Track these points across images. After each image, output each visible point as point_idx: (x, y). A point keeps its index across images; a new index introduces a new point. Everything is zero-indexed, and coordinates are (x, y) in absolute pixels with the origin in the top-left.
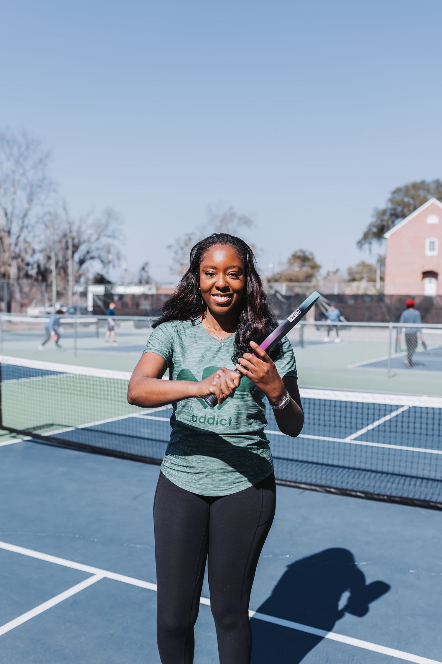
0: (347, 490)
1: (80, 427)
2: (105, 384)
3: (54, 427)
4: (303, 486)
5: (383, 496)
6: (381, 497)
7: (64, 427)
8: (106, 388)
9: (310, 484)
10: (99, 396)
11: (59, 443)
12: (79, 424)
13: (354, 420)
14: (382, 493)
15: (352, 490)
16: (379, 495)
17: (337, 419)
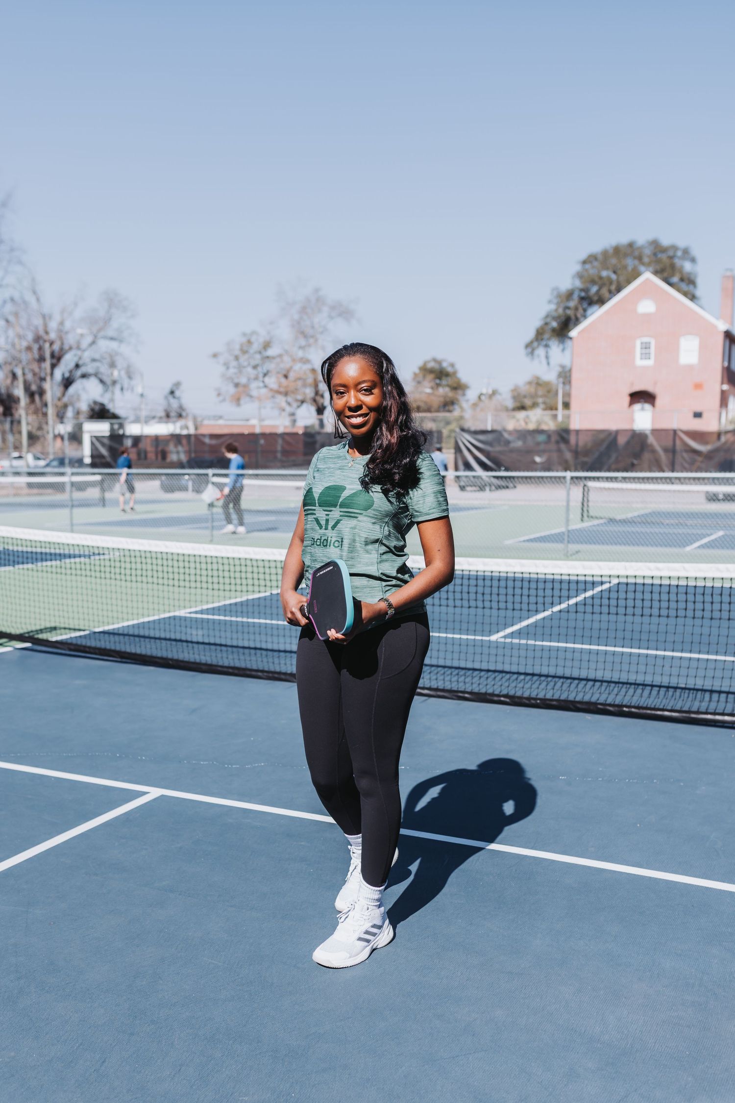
0: (486, 694)
1: (97, 630)
2: (138, 560)
3: (58, 631)
4: (426, 692)
5: (535, 699)
6: (533, 702)
7: (72, 631)
8: (139, 566)
9: (437, 690)
10: (128, 578)
11: (70, 650)
12: (94, 627)
13: (495, 597)
14: (533, 695)
15: (493, 695)
16: (529, 698)
17: (472, 596)
